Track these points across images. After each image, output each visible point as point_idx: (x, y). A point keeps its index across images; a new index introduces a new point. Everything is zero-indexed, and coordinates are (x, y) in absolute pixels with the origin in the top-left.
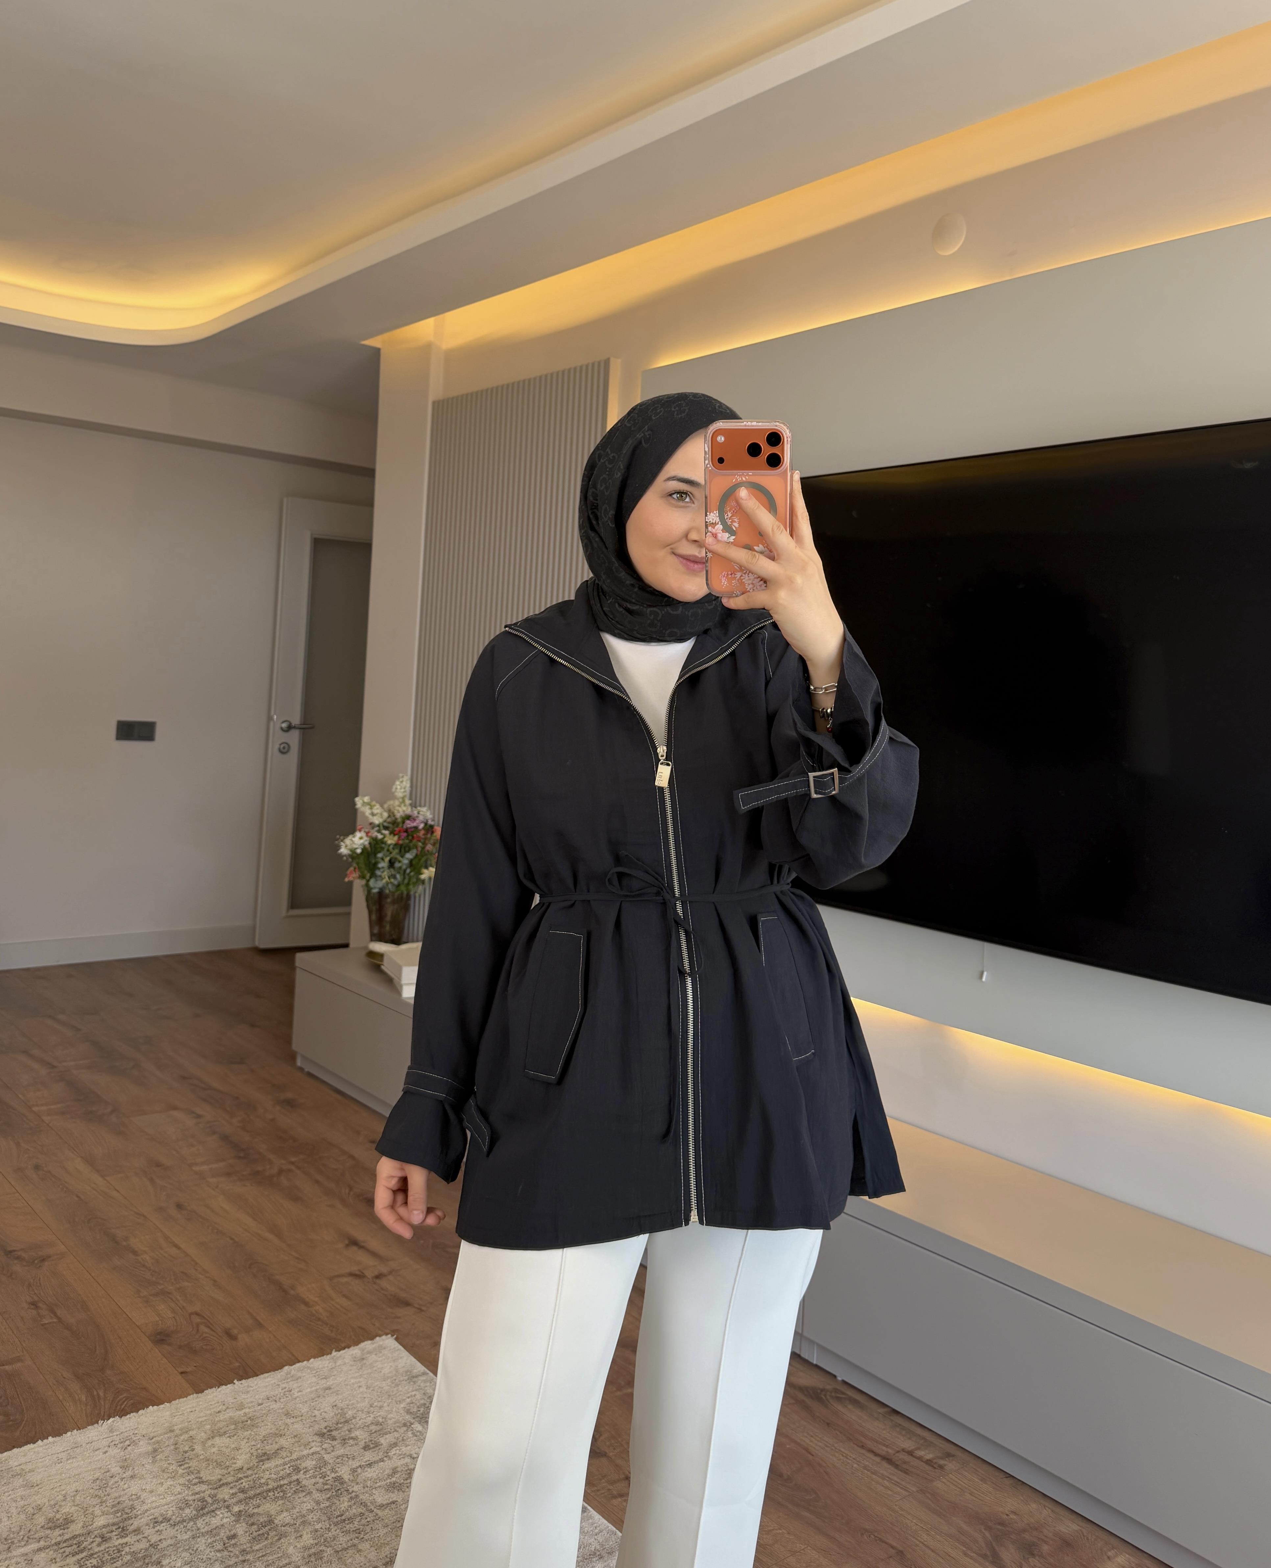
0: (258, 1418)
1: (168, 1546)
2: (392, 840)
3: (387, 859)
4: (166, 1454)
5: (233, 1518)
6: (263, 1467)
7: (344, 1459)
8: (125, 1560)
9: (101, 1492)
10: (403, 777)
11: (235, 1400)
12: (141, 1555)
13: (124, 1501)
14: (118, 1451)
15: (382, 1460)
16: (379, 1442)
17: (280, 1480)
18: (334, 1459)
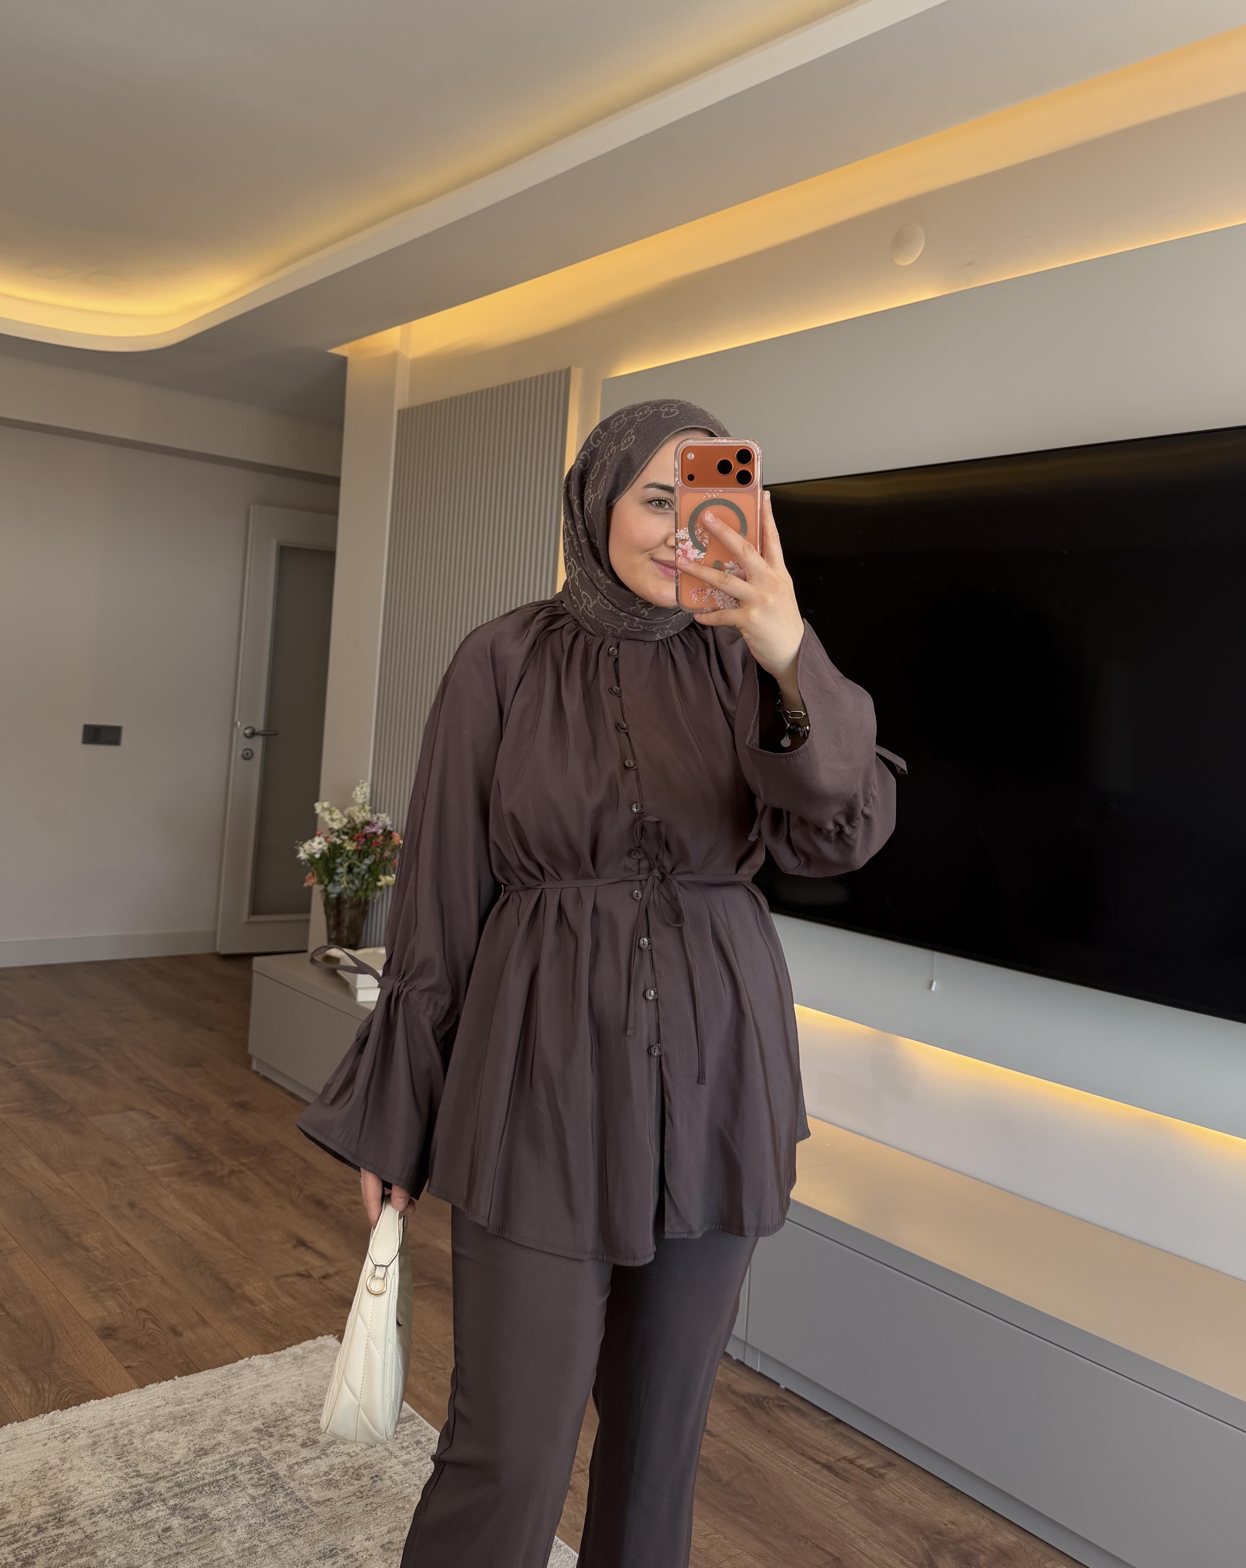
0: (197, 1413)
1: (103, 1538)
2: (352, 846)
3: (346, 865)
4: (106, 1446)
5: (168, 1512)
6: (200, 1462)
7: (281, 1455)
8: (60, 1550)
9: (39, 1482)
10: (363, 783)
11: (176, 1396)
12: (76, 1546)
13: (62, 1493)
14: (58, 1443)
15: (319, 1457)
16: (317, 1439)
17: (216, 1475)
18: (271, 1456)
